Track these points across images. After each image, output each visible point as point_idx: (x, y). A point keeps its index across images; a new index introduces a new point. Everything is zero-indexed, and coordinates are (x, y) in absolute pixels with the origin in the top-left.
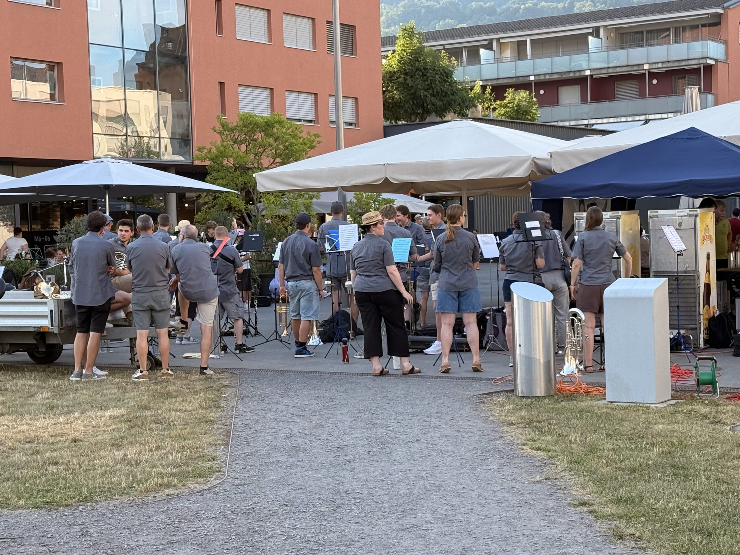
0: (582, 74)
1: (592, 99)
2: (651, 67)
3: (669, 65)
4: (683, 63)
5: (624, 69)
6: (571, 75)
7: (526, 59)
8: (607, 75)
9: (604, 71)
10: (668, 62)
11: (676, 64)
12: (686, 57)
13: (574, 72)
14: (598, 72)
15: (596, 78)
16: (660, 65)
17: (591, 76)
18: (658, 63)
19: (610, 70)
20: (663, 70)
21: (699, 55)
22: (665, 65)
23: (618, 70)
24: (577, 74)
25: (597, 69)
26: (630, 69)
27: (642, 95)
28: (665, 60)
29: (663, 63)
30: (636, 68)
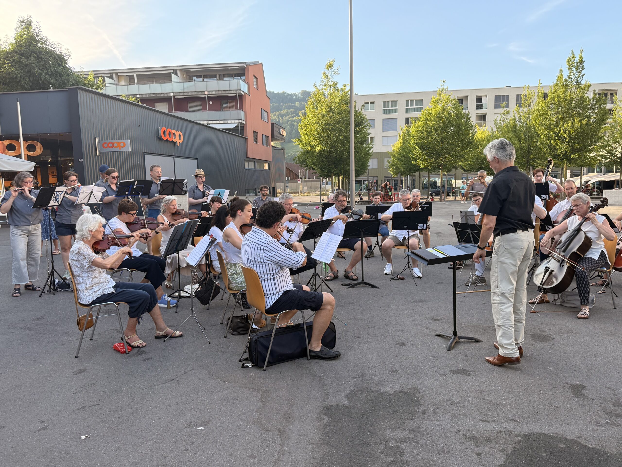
0: (169, 95)
1: (175, 110)
2: (209, 93)
3: (219, 93)
4: (227, 92)
5: (193, 94)
6: (162, 95)
7: (134, 84)
8: (183, 97)
9: (181, 94)
10: (219, 91)
11: (223, 92)
12: (228, 89)
13: (164, 93)
14: (178, 94)
15: (177, 98)
16: (214, 93)
17: (174, 96)
18: (213, 91)
19: (185, 94)
20: (216, 96)
21: (236, 88)
22: (217, 93)
23: (190, 94)
24: (166, 95)
25: (177, 93)
26: (197, 94)
27: (204, 109)
28: (217, 90)
29: (216, 91)
30: (200, 93)
